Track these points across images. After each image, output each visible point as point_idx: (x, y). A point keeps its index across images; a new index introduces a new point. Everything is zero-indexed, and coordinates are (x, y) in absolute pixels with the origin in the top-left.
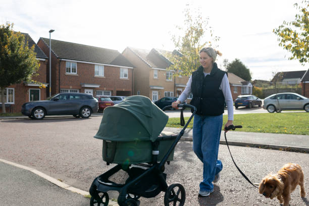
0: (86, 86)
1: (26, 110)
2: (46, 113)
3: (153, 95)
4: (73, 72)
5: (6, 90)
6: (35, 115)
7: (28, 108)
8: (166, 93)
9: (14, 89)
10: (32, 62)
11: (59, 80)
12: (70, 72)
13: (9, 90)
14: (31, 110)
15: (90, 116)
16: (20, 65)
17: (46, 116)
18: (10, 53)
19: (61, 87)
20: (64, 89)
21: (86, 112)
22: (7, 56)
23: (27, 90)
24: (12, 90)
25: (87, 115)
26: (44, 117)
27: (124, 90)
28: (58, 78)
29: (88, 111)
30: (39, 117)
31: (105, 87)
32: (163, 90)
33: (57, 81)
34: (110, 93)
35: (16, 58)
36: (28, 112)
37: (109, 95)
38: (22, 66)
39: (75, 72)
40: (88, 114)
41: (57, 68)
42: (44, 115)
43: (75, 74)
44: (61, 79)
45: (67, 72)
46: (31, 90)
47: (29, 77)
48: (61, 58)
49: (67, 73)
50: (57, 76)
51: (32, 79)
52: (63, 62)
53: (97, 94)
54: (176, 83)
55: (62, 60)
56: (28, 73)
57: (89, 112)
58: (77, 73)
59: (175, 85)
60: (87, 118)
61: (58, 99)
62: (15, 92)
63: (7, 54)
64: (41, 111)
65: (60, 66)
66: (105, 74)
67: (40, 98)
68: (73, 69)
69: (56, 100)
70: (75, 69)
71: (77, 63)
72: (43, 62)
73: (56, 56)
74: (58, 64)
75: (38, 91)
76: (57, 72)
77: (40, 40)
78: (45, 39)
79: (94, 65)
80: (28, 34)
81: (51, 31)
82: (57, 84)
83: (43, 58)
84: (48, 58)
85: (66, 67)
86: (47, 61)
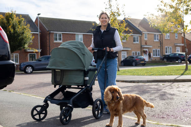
1: (21, 68)
2: (33, 70)
3: (122, 54)
4: (59, 40)
5: (13, 55)
6: (27, 70)
7: (22, 66)
8: (133, 53)
9: (18, 54)
10: (27, 36)
11: (49, 46)
12: (57, 40)
13: (15, 55)
14: (24, 67)
16: (20, 38)
17: (34, 72)
18: (12, 31)
22: (11, 33)
23: (27, 55)
24: (17, 55)
28: (48, 45)
30: (29, 72)
32: (131, 51)
33: (48, 47)
35: (16, 34)
36: (22, 69)
38: (21, 39)
39: (61, 40)
41: (48, 38)
42: (32, 71)
44: (50, 45)
45: (55, 40)
47: (26, 46)
48: (50, 31)
49: (55, 41)
50: (48, 44)
51: (28, 47)
52: (52, 34)
54: (142, 45)
55: (51, 32)
56: (25, 43)
58: (63, 41)
59: (141, 46)
61: (41, 60)
62: (19, 56)
63: (11, 31)
64: (30, 68)
65: (49, 36)
66: (83, 40)
67: (36, 59)
68: (59, 38)
69: (40, 61)
70: (61, 38)
71: (62, 33)
72: (38, 34)
73: (46, 30)
74: (48, 35)
75: (35, 55)
76: (48, 41)
77: (37, 19)
78: (40, 18)
79: (75, 34)
80: (28, 15)
81: (39, 14)
82: (48, 49)
83: (38, 32)
84: (41, 31)
85: (54, 37)
86: (40, 33)
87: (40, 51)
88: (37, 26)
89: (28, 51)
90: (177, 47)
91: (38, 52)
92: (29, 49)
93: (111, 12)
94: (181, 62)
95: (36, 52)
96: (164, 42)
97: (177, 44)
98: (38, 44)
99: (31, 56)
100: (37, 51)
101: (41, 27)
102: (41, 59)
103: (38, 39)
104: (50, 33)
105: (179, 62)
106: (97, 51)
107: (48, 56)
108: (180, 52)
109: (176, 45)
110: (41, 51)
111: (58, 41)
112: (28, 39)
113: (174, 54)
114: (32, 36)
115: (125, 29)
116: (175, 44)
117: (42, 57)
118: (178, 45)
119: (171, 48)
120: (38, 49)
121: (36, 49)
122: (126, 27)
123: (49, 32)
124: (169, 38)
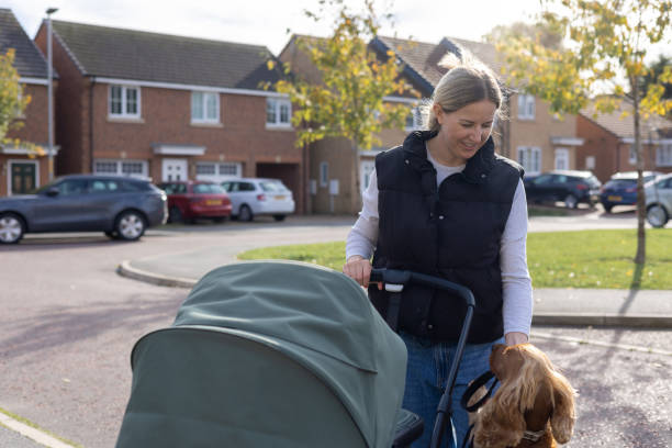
0: (166, 150)
2: (26, 228)
4: (128, 111)
11: (91, 135)
12: (120, 112)
15: (142, 234)
17: (27, 236)
19: (96, 153)
20: (106, 161)
21: (131, 226)
25: (135, 233)
26: (21, 237)
27: (278, 160)
28: (86, 131)
29: (136, 221)
30: (9, 238)
31: (221, 152)
33: (85, 139)
34: (239, 170)
37: (234, 173)
39: (135, 111)
40: (137, 229)
41: (85, 103)
42: (22, 234)
43: (136, 117)
44: (95, 132)
45: (113, 112)
46: (14, 166)
48: (94, 76)
49: (113, 117)
50: (85, 124)
51: (7, 137)
52: (101, 88)
53: (198, 172)
55: (99, 80)
57: (139, 225)
58: (143, 116)
60: (136, 239)
61: (57, 193)
64: (14, 222)
65: (91, 96)
66: (221, 115)
67: (38, 185)
68: (128, 105)
69: (52, 195)
70: (135, 106)
71: (143, 88)
72: (45, 87)
73: (80, 71)
74: (86, 93)
75: (33, 166)
76: (85, 114)
77: (43, 27)
78: (56, 24)
79: (189, 91)
80: (9, 10)
81: (51, 11)
82: (85, 146)
83: (46, 77)
84: (57, 76)
85: (110, 99)
86: (56, 84)
87: (54, 151)
88: (43, 56)
89: (7, 151)
90: (559, 151)
91: (46, 157)
92: (9, 146)
93: (343, 15)
94: (575, 207)
95: (39, 157)
96: (514, 131)
97: (559, 138)
98: (47, 124)
99: (18, 170)
100: (42, 152)
101: (60, 61)
102: (56, 189)
103: (45, 105)
104: (94, 84)
105: (567, 208)
106: (399, 288)
107: (85, 175)
108: (571, 169)
109: (555, 142)
110: (59, 152)
111: (125, 116)
112: (5, 105)
113: (549, 178)
114: (25, 93)
115: (395, 87)
116: (551, 139)
117: (61, 179)
118: (564, 142)
119: (537, 153)
120: (45, 144)
121: (37, 144)
122: (397, 80)
123: (92, 79)
124: (531, 117)
